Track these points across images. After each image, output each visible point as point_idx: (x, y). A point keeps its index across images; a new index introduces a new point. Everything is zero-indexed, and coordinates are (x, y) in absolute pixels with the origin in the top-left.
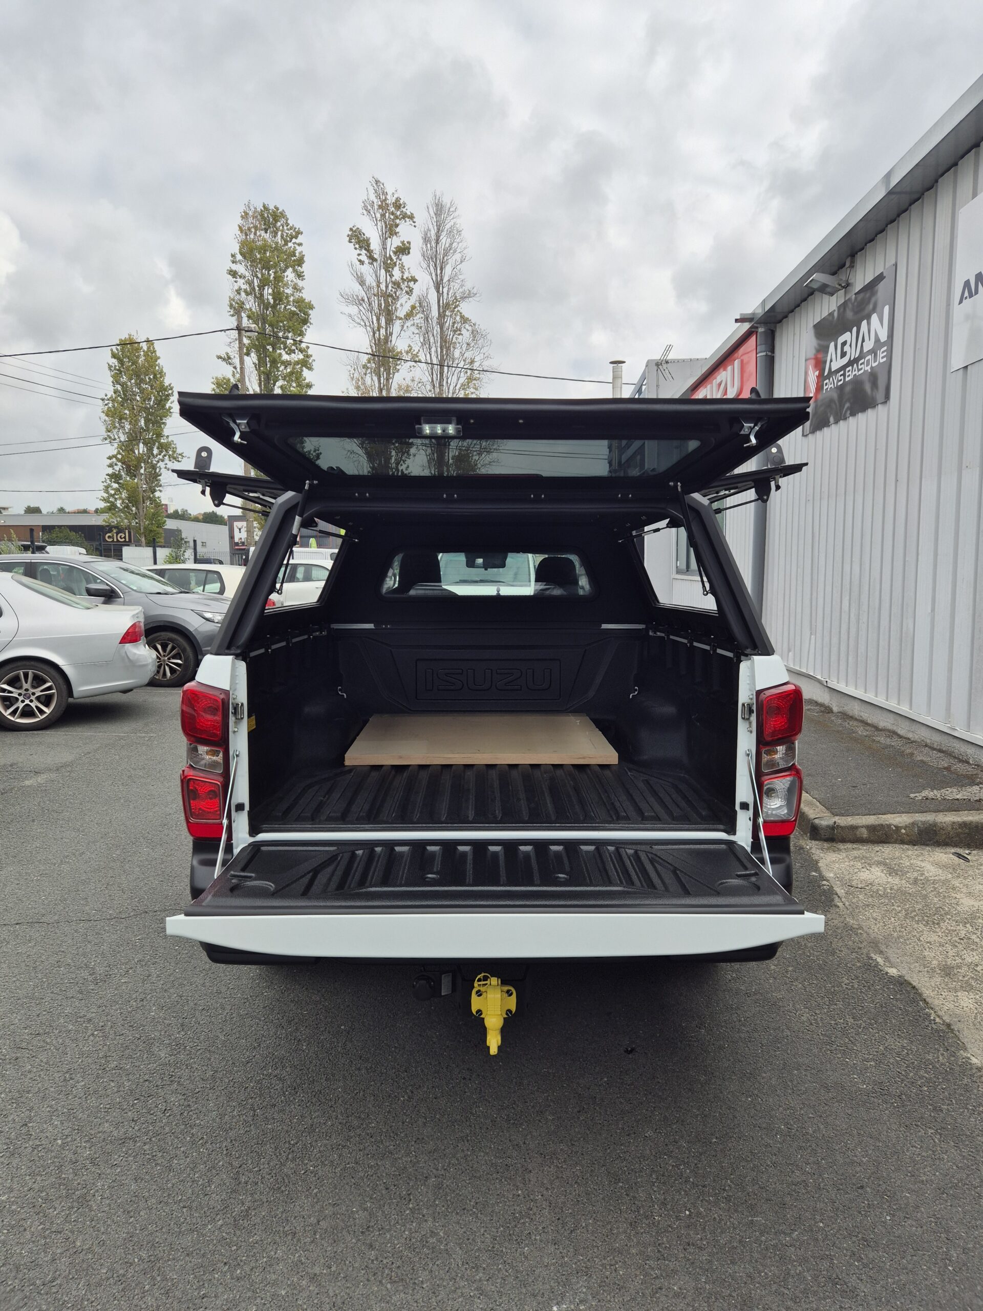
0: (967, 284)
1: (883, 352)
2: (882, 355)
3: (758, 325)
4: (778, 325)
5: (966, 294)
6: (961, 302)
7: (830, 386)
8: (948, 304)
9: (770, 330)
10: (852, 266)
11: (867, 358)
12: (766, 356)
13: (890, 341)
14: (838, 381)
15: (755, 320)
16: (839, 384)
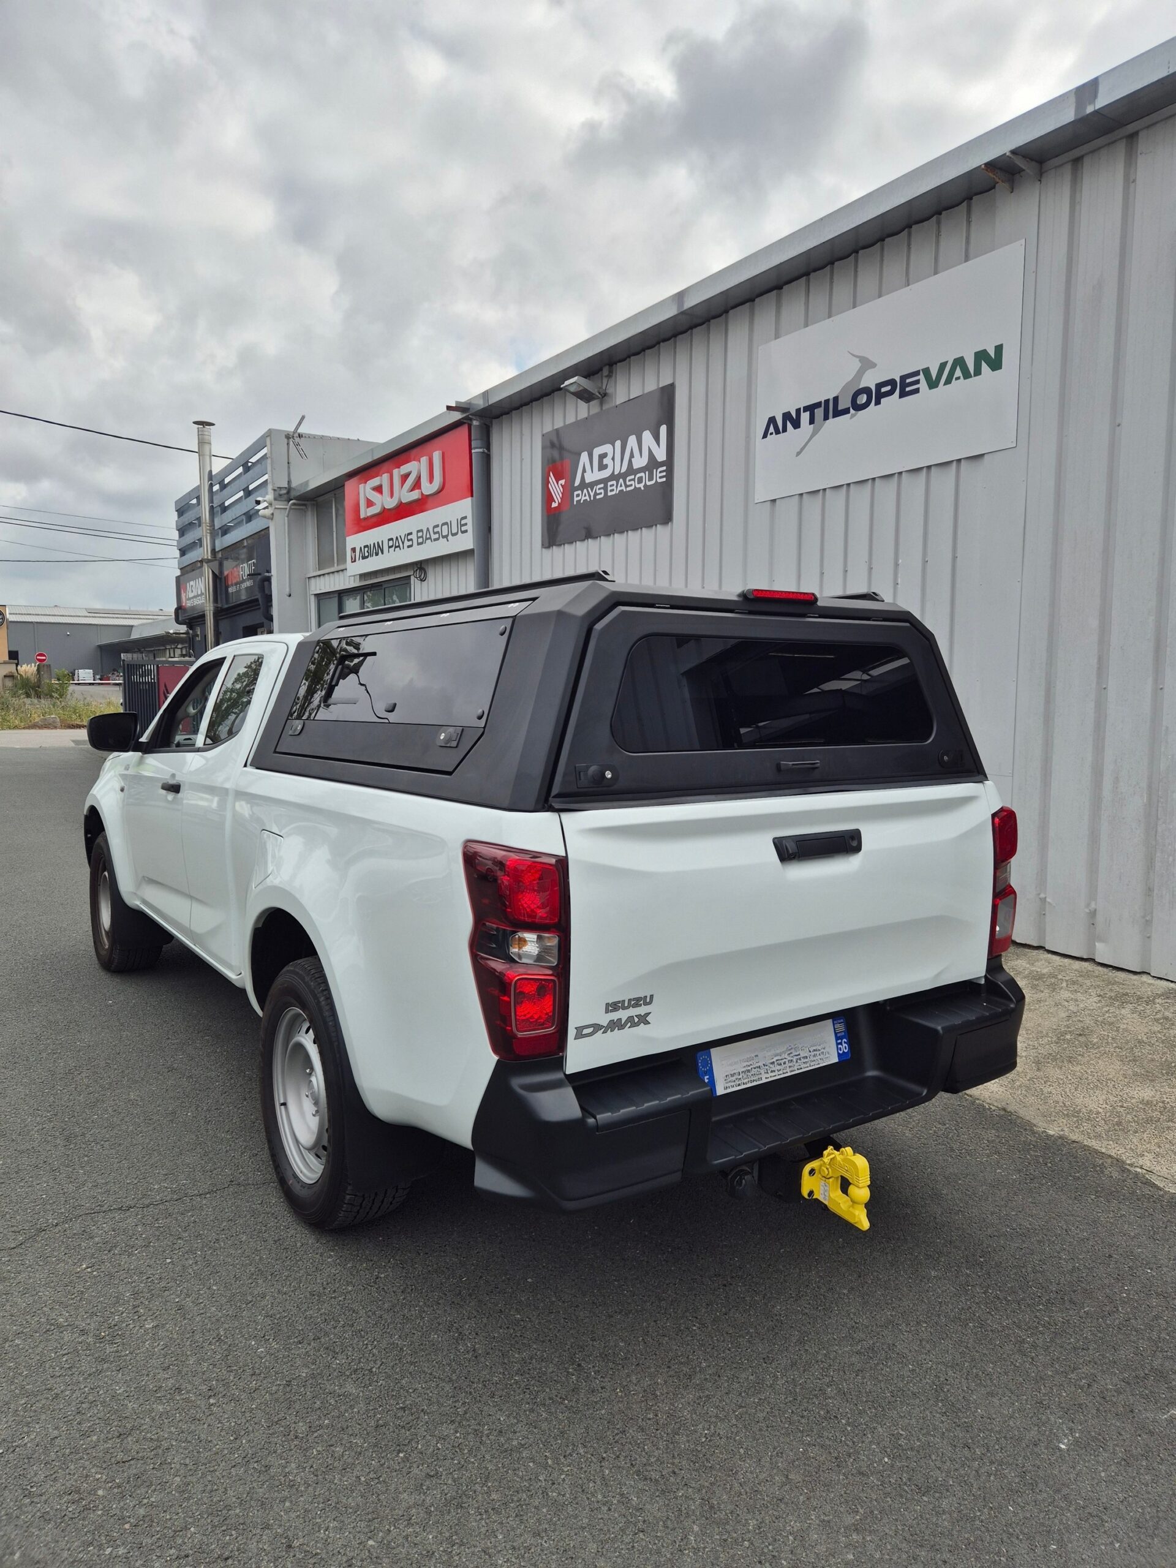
0: (772, 420)
1: (660, 472)
2: (659, 475)
3: (474, 417)
4: (494, 421)
5: (772, 429)
6: (765, 436)
7: (583, 498)
8: (748, 437)
9: (485, 424)
10: (609, 376)
11: (639, 475)
12: (483, 452)
13: (669, 463)
14: (596, 494)
15: (472, 411)
16: (598, 497)
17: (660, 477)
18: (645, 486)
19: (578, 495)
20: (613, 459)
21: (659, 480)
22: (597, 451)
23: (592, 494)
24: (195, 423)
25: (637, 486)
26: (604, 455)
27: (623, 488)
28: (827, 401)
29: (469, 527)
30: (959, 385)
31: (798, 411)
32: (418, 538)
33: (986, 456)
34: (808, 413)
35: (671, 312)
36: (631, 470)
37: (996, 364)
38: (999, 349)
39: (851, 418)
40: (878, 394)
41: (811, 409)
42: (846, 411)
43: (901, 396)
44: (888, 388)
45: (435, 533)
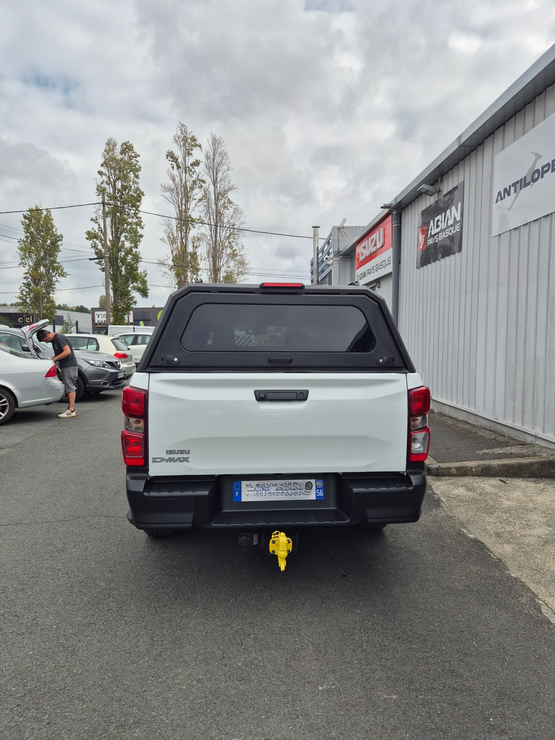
0: (500, 193)
1: (458, 226)
2: (457, 227)
3: (393, 210)
4: (403, 210)
5: (499, 198)
6: (497, 202)
7: (431, 243)
8: (490, 203)
9: (399, 213)
10: (442, 182)
11: (450, 229)
12: (397, 226)
13: (461, 221)
14: (435, 240)
15: (392, 207)
16: (436, 241)
17: (458, 229)
18: (452, 234)
19: (429, 242)
20: (441, 222)
21: (458, 230)
22: (436, 219)
23: (434, 240)
24: (313, 227)
25: (450, 234)
26: (438, 221)
27: (444, 236)
28: (521, 179)
29: (391, 262)
31: (510, 186)
32: (376, 268)
34: (514, 187)
36: (448, 227)
39: (531, 187)
40: (543, 171)
41: (514, 185)
42: (529, 184)
43: (552, 172)
44: (547, 168)
45: (381, 265)
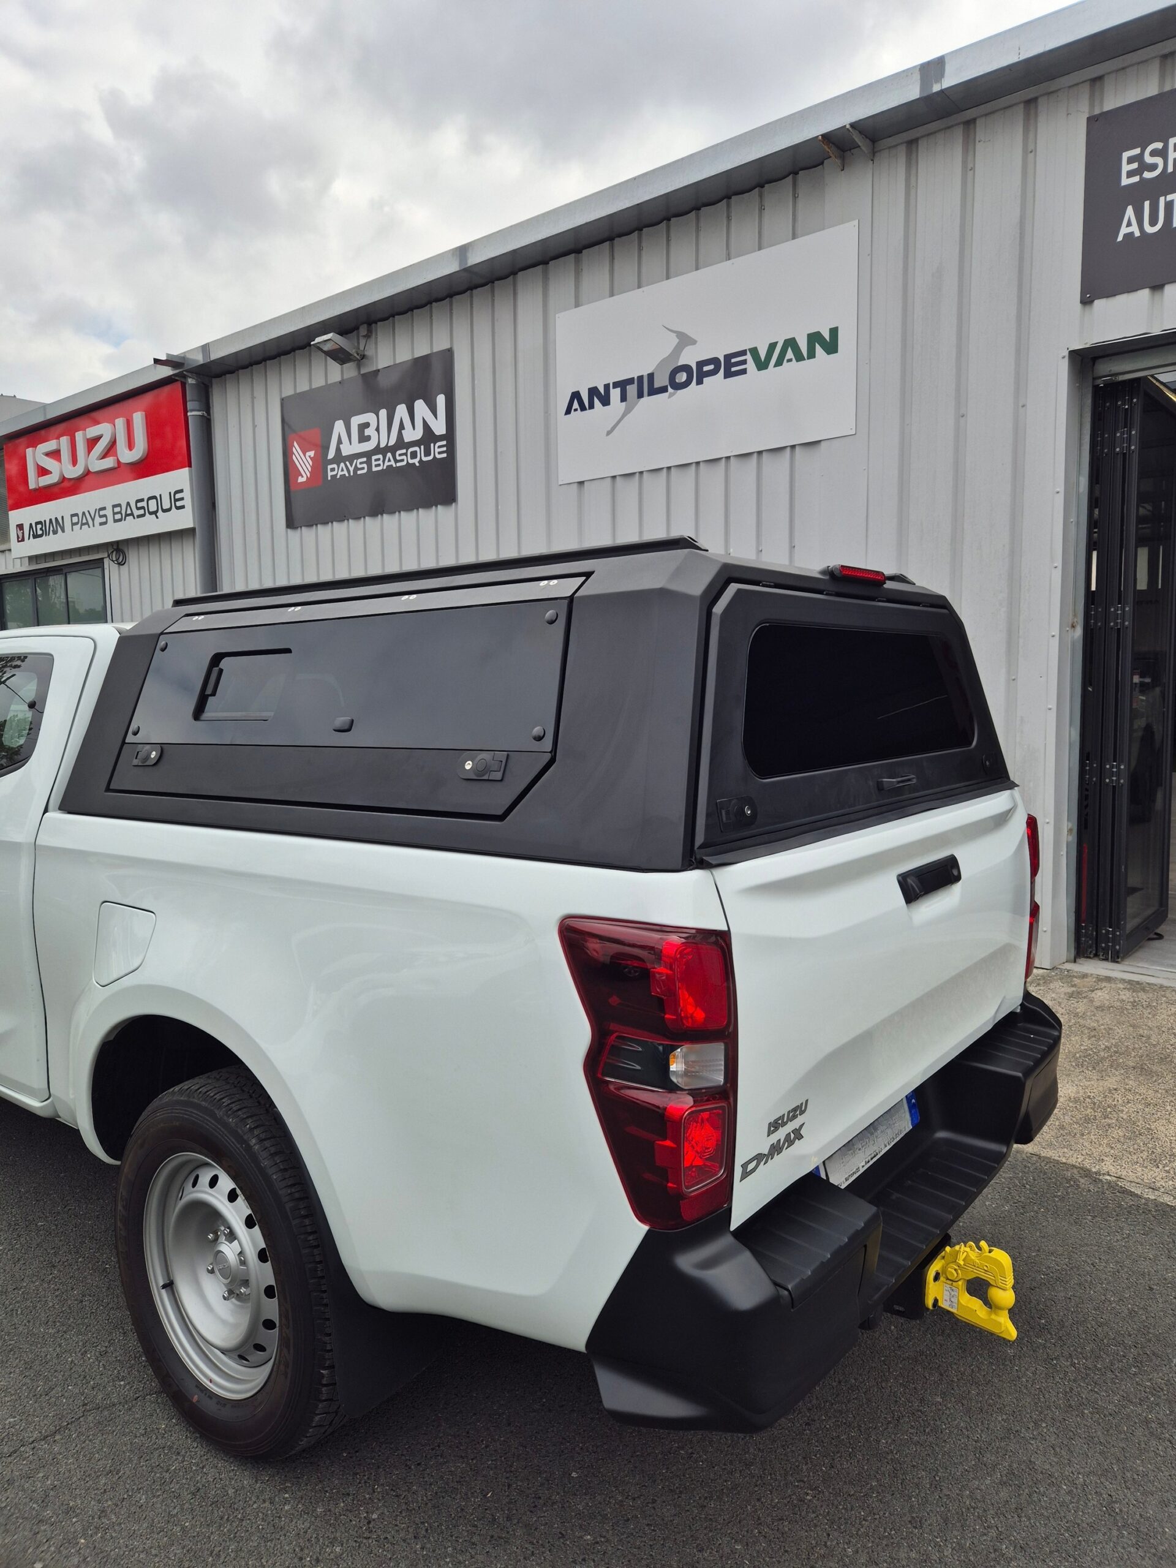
0: (576, 395)
1: (439, 447)
2: (437, 450)
3: (189, 375)
4: (214, 380)
5: (576, 405)
6: (568, 412)
7: (340, 473)
8: (547, 413)
9: (203, 383)
10: (368, 336)
11: (411, 450)
12: (202, 416)
13: (450, 436)
14: (356, 469)
15: (186, 367)
16: (359, 472)
17: (440, 453)
18: (421, 461)
19: (333, 470)
20: (378, 429)
21: (438, 456)
22: (356, 421)
23: (351, 469)
25: (411, 461)
26: (366, 425)
27: (392, 463)
28: (641, 378)
29: (187, 502)
30: (791, 368)
31: (607, 387)
32: (114, 514)
33: (822, 443)
35: (452, 267)
36: (401, 444)
37: (831, 347)
38: (834, 332)
39: (669, 397)
40: (701, 372)
41: (622, 385)
42: (663, 390)
43: (726, 377)
44: (711, 367)
45: (138, 509)
